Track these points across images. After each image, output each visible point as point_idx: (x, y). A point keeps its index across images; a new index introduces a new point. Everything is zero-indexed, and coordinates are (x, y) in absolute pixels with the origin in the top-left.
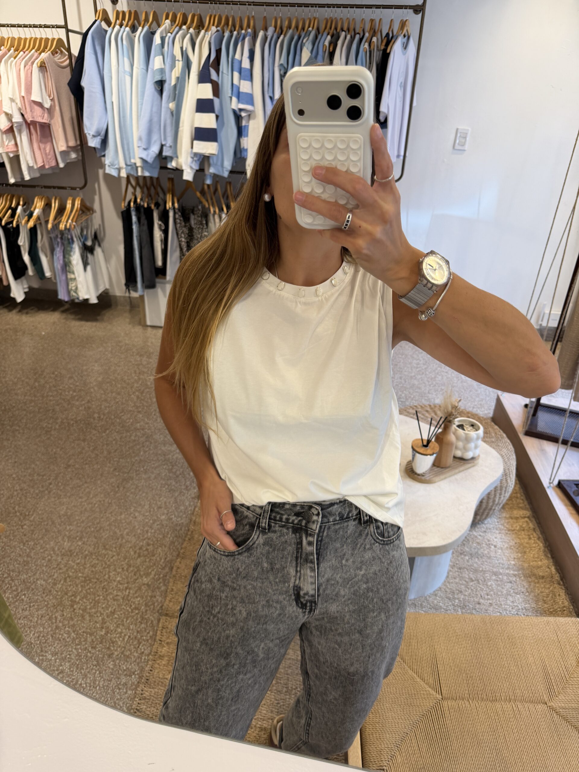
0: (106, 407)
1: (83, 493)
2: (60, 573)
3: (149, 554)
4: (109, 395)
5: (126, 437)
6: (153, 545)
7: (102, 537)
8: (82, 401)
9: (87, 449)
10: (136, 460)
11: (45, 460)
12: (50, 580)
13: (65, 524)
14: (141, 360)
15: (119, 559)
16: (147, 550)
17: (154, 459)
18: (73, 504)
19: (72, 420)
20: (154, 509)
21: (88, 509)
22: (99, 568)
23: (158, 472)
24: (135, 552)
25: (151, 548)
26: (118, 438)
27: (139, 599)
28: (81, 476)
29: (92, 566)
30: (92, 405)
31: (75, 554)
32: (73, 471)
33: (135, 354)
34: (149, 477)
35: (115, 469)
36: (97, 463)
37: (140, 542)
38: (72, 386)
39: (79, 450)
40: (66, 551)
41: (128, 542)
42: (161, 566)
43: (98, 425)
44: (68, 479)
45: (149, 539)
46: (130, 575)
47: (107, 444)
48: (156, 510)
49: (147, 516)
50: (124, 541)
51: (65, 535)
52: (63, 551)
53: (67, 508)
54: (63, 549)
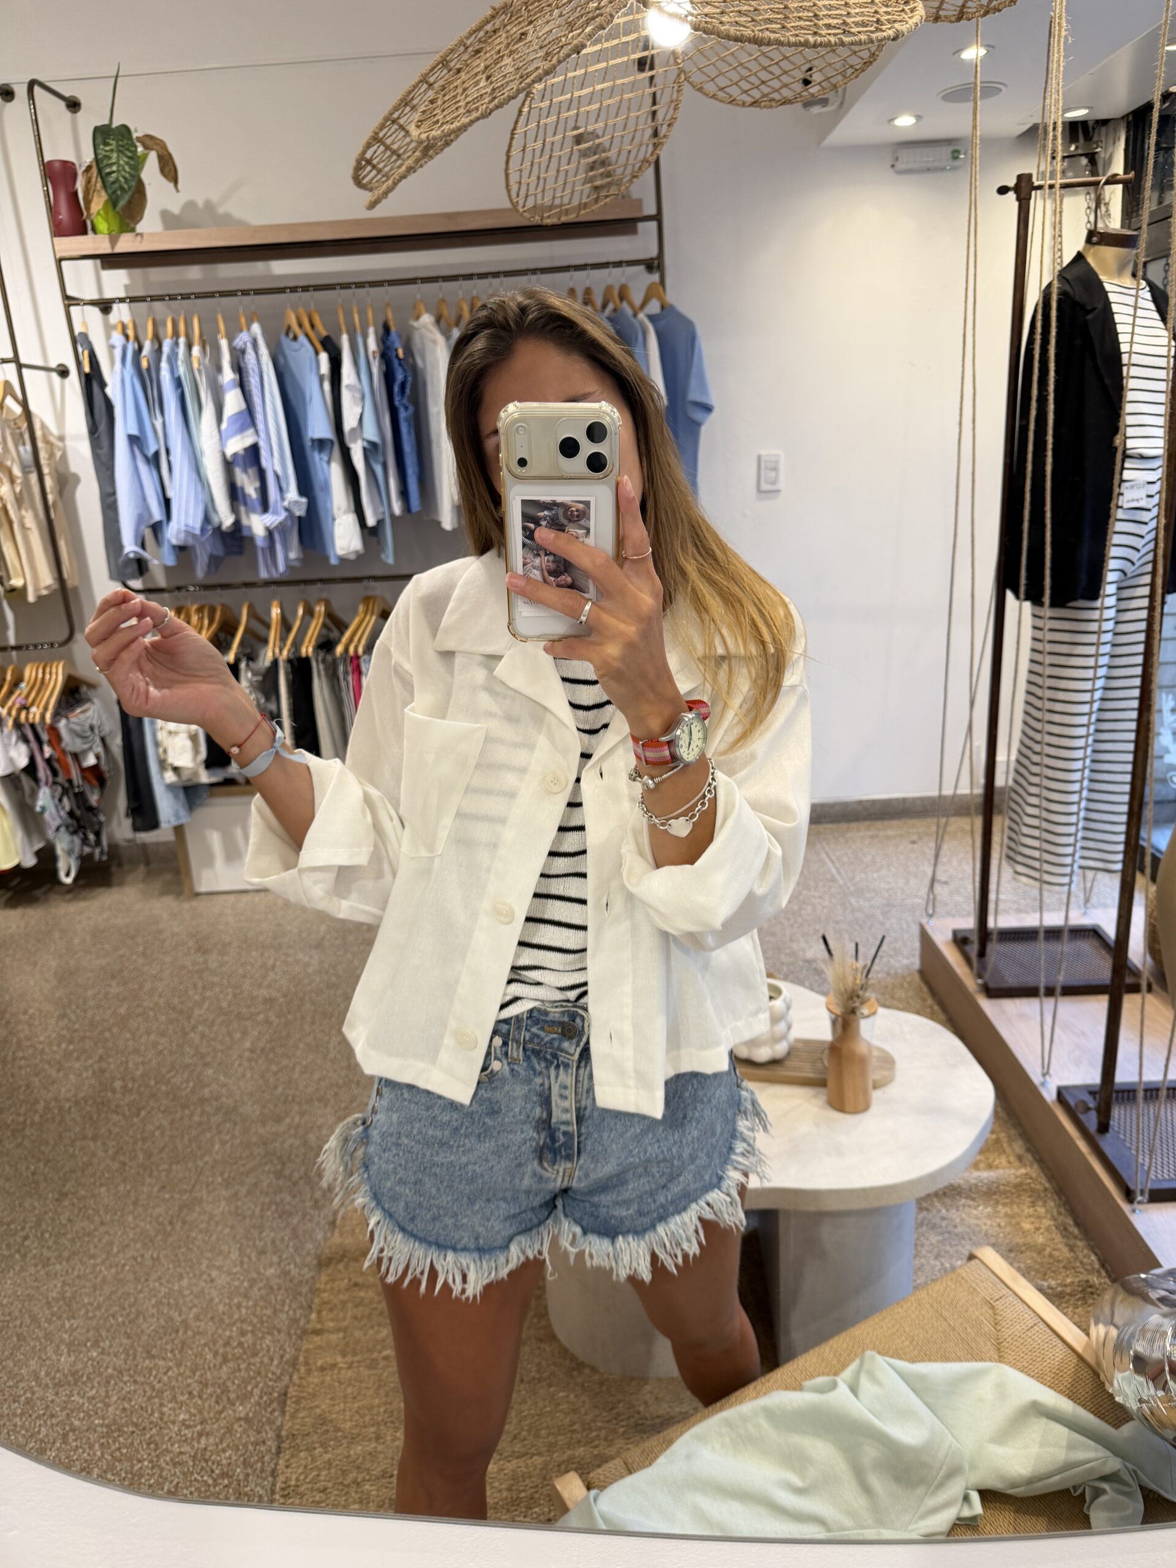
0: (137, 1065)
1: (96, 1247)
2: (52, 1425)
3: (245, 1353)
4: (143, 1040)
5: (182, 1118)
6: (253, 1332)
7: (142, 1331)
8: (86, 1060)
9: (101, 1154)
10: (207, 1163)
11: (12, 1190)
12: (32, 1445)
13: (59, 1318)
14: (206, 962)
15: (180, 1374)
16: (241, 1344)
17: (244, 1155)
18: (76, 1273)
19: (68, 1100)
20: (249, 1257)
21: (109, 1277)
22: (139, 1400)
23: (254, 1180)
24: (216, 1353)
25: (248, 1339)
26: (165, 1123)
27: (227, 1454)
28: (90, 1212)
29: (124, 1399)
30: (109, 1064)
31: (85, 1379)
32: (73, 1205)
33: (192, 951)
34: (236, 1194)
35: (163, 1187)
36: (124, 1181)
37: (224, 1330)
38: (64, 1032)
39: (85, 1159)
40: (65, 1376)
41: (199, 1333)
42: (273, 1373)
43: (122, 1103)
44: (64, 1221)
45: (242, 1320)
46: (206, 1405)
47: (144, 1140)
48: (254, 1259)
49: (235, 1274)
50: (190, 1333)
51: (62, 1341)
52: (58, 1376)
53: (64, 1283)
54: (58, 1371)
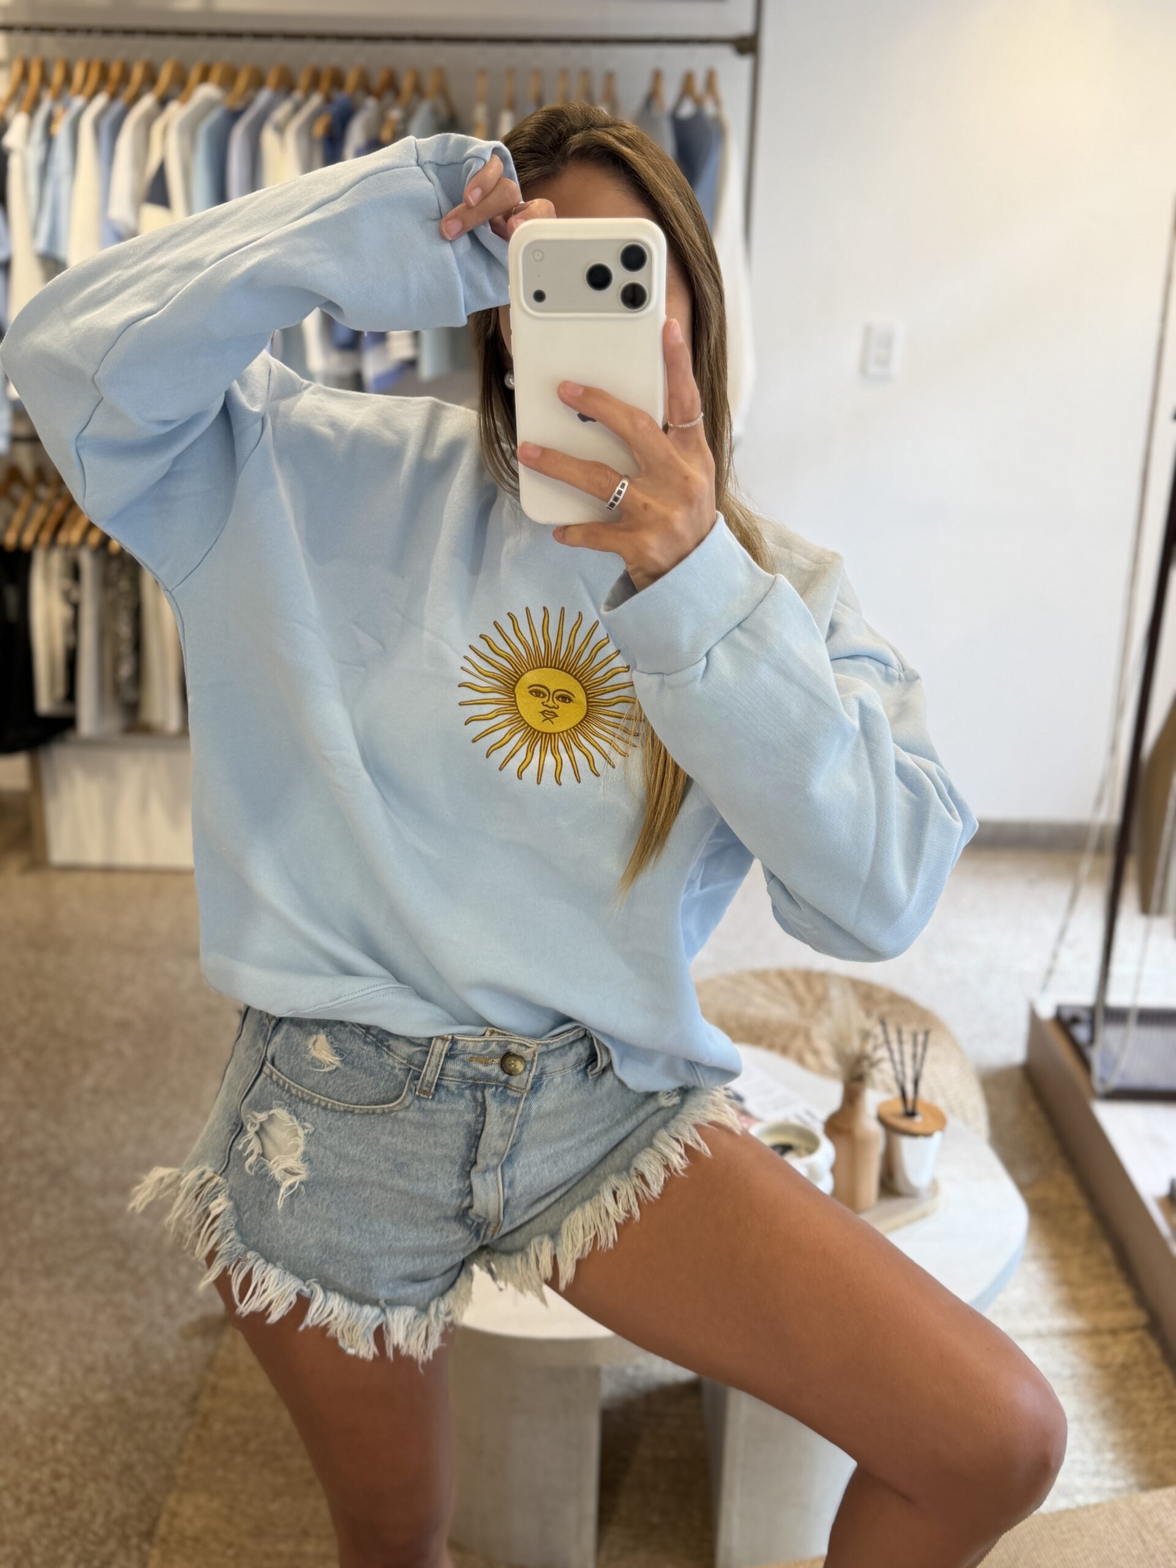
3: (58, 1503)
6: (71, 1477)
10: (22, 1240)
14: (39, 962)
16: (53, 1492)
17: (74, 1235)
20: (73, 1375)
23: (86, 1271)
24: (18, 1501)
25: (63, 1486)
33: (21, 945)
34: (60, 1287)
37: (32, 1470)
42: (96, 1534)
45: (57, 1460)
49: (52, 1396)
